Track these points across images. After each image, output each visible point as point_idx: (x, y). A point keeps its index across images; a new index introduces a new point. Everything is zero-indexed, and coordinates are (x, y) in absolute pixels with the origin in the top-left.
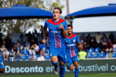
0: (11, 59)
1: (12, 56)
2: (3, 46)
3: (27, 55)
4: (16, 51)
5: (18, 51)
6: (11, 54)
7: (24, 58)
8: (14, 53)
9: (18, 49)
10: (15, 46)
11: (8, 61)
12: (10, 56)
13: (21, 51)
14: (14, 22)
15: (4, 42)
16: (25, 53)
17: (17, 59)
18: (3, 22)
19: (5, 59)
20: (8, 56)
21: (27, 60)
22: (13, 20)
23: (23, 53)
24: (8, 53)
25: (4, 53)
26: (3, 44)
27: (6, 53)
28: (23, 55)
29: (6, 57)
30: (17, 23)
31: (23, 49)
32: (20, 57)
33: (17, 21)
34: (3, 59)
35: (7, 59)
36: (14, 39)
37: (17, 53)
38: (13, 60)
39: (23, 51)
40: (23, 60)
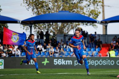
0: (56, 55)
1: (56, 53)
2: (49, 44)
3: (69, 52)
4: (60, 48)
5: (62, 49)
6: (56, 51)
7: (66, 54)
8: (59, 50)
9: (62, 47)
10: (59, 44)
11: (53, 56)
12: (55, 53)
13: (64, 49)
14: (59, 25)
15: (50, 41)
16: (68, 50)
17: (61, 55)
18: (50, 24)
19: (51, 55)
20: (53, 53)
21: (69, 56)
22: (58, 23)
23: (66, 50)
24: (53, 50)
25: (50, 50)
26: (49, 43)
27: (51, 50)
28: (66, 52)
29: (51, 54)
30: (61, 25)
31: (66, 47)
32: (63, 54)
33: (62, 24)
34: (49, 55)
35: (52, 55)
36: (59, 39)
37: (61, 51)
38: (57, 56)
39: (66, 49)
40: (66, 56)
